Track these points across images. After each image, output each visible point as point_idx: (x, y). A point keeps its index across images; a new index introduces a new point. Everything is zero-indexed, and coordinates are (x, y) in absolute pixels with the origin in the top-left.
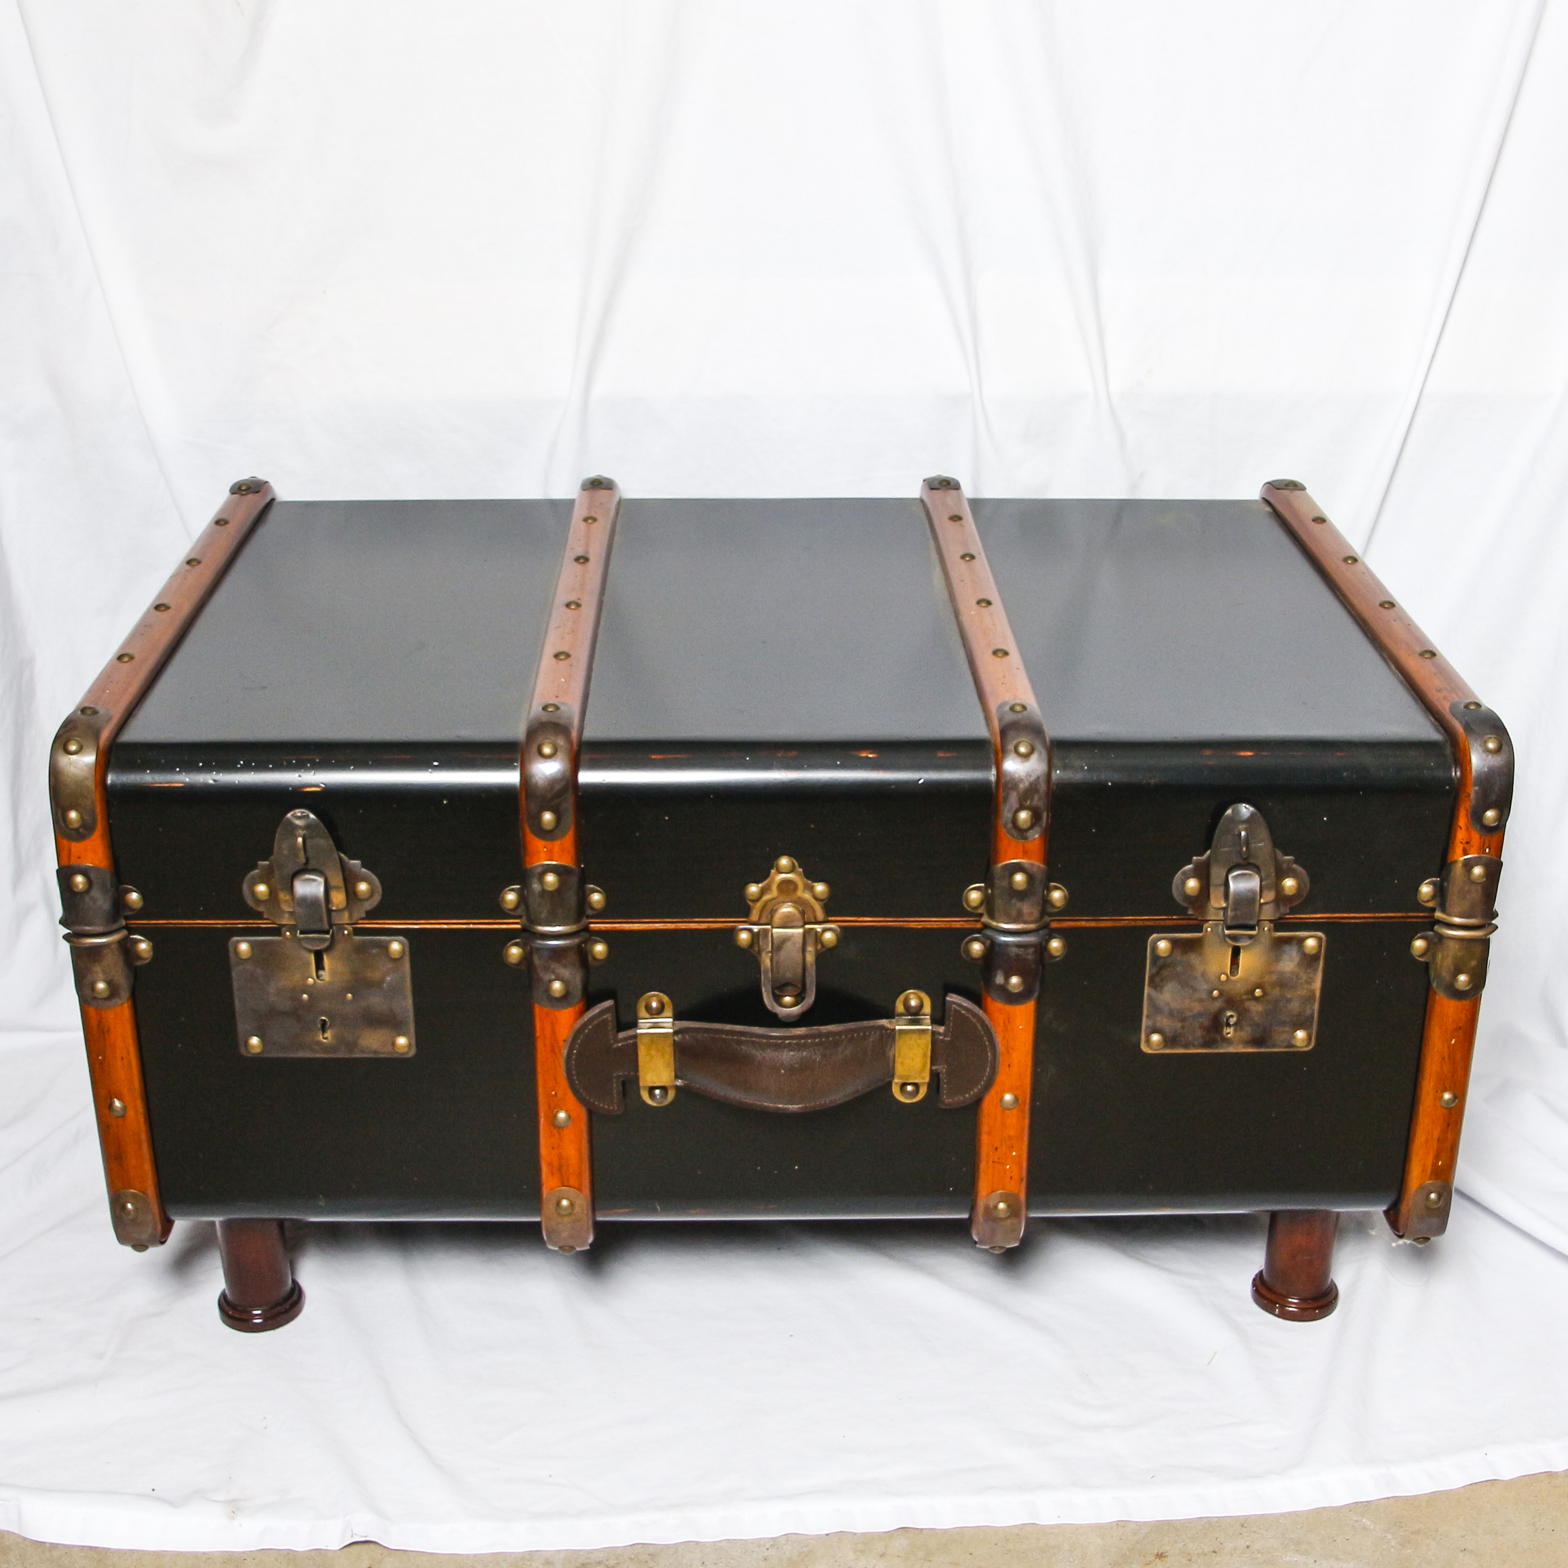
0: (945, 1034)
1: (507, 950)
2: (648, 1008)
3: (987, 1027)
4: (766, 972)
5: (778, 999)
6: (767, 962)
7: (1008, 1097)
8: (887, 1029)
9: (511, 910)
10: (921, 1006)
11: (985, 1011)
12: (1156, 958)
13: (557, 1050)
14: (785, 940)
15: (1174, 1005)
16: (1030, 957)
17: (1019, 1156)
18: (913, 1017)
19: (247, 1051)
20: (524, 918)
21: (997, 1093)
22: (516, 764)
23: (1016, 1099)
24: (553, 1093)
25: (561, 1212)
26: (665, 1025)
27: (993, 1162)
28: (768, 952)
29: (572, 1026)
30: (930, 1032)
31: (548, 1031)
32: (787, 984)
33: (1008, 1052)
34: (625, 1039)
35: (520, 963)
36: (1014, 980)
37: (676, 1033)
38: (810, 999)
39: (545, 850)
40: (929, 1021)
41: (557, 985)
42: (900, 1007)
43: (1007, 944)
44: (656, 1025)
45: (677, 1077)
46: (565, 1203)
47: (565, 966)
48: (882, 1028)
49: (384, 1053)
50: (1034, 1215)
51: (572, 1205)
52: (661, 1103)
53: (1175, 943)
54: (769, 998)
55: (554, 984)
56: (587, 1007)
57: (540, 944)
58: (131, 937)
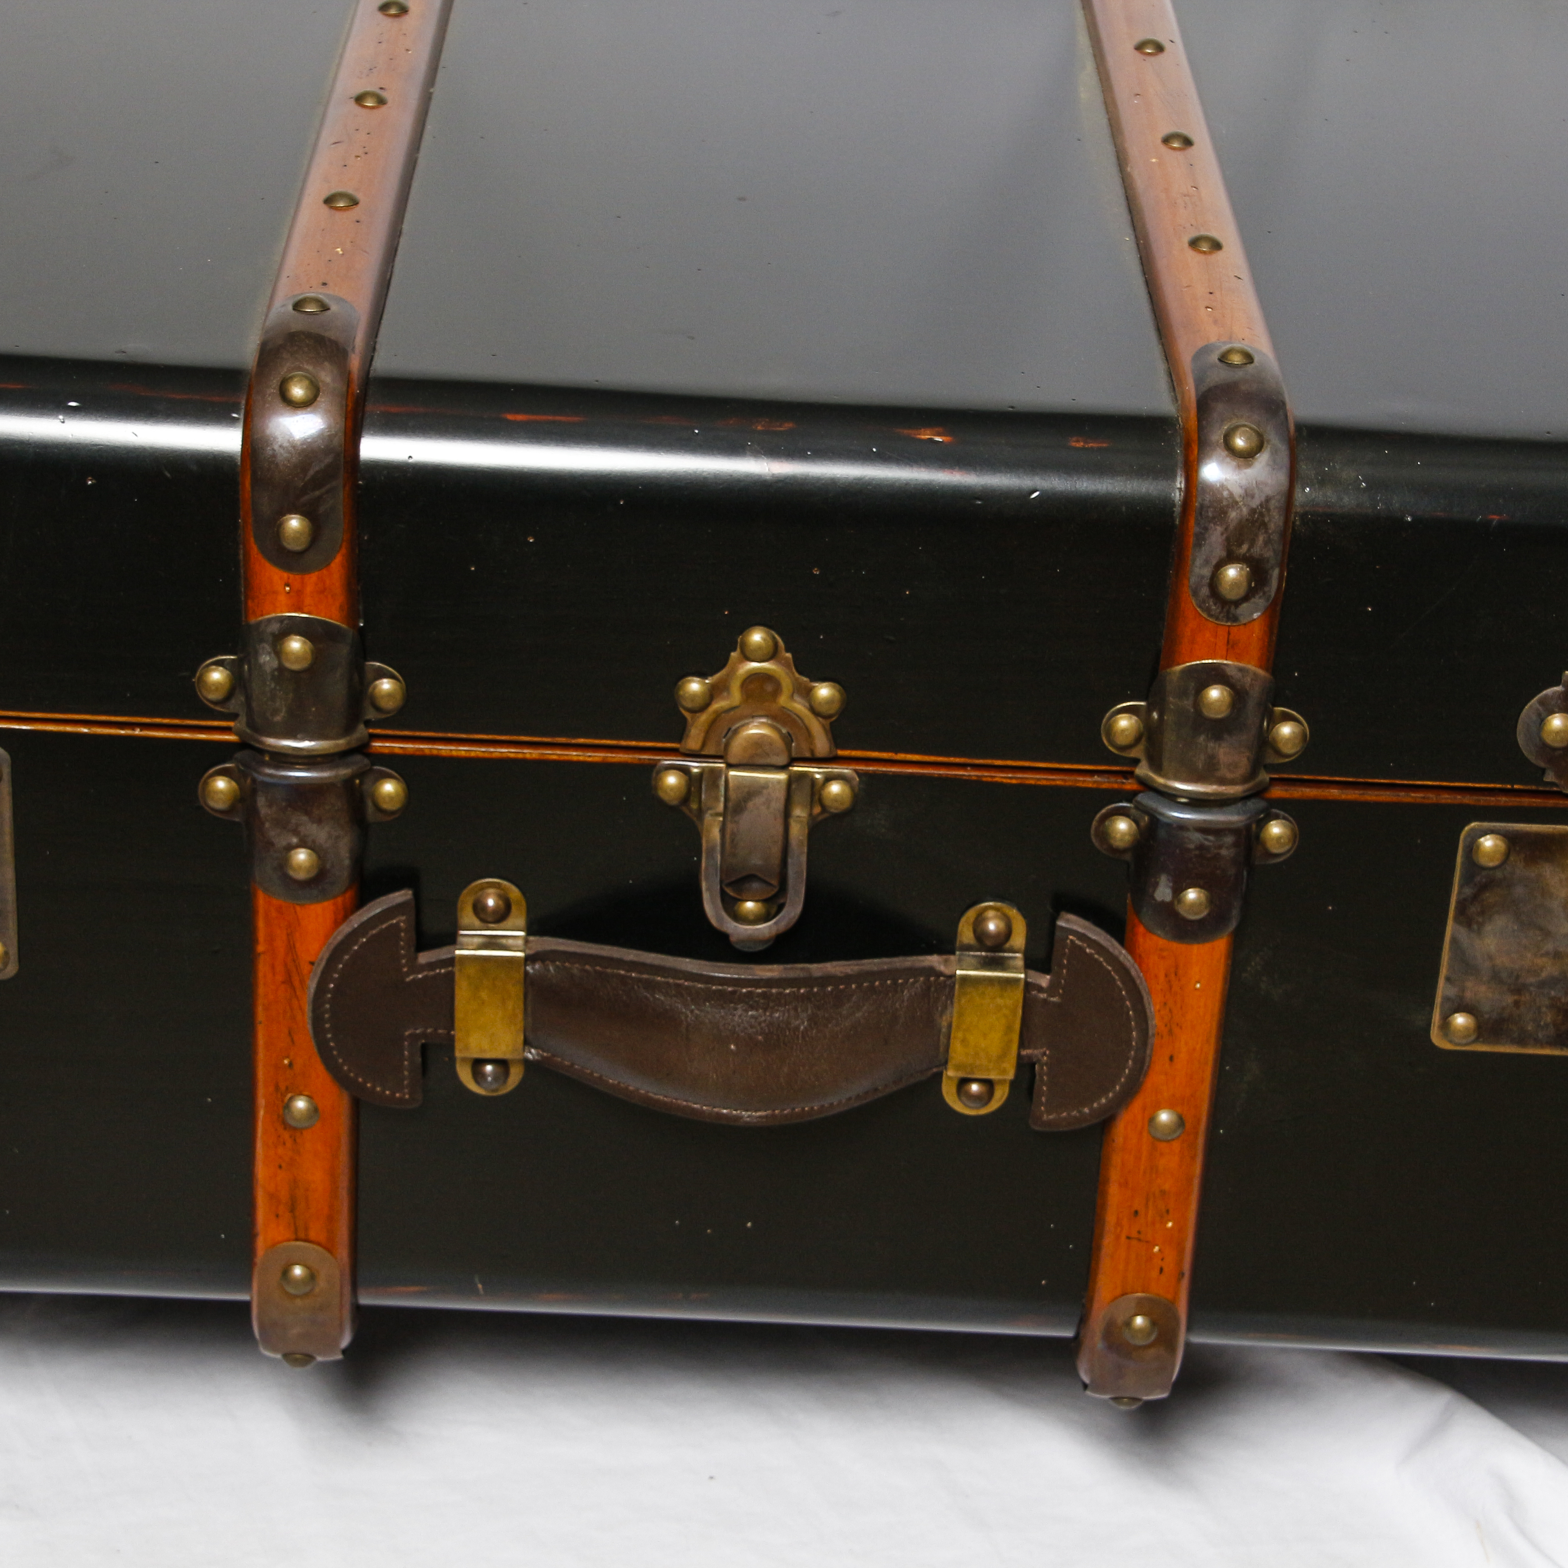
0: (1052, 989)
1: (206, 783)
2: (479, 909)
3: (1133, 981)
4: (711, 851)
5: (730, 904)
6: (716, 833)
7: (1164, 1117)
8: (939, 974)
9: (216, 703)
10: (1008, 934)
11: (1131, 951)
12: (1473, 866)
13: (297, 983)
14: (753, 791)
15: (1502, 961)
16: (1224, 852)
17: (1180, 1228)
18: (989, 954)
20: (243, 719)
21: (1144, 1109)
22: (235, 415)
23: (1181, 1122)
24: (286, 1062)
25: (291, 1291)
26: (510, 942)
27: (1128, 1238)
28: (718, 814)
29: (327, 937)
30: (1022, 983)
31: (280, 944)
32: (751, 877)
33: (1170, 1033)
34: (431, 966)
35: (231, 810)
36: (1192, 895)
37: (529, 959)
38: (793, 911)
39: (288, 589)
40: (1020, 963)
41: (302, 856)
42: (966, 934)
43: (1182, 826)
44: (492, 943)
45: (527, 1043)
46: (298, 1271)
47: (319, 821)
48: (931, 971)
50: (1198, 1339)
51: (312, 1276)
52: (496, 1090)
53: (1513, 840)
54: (713, 902)
55: (297, 854)
56: (361, 901)
57: (270, 775)
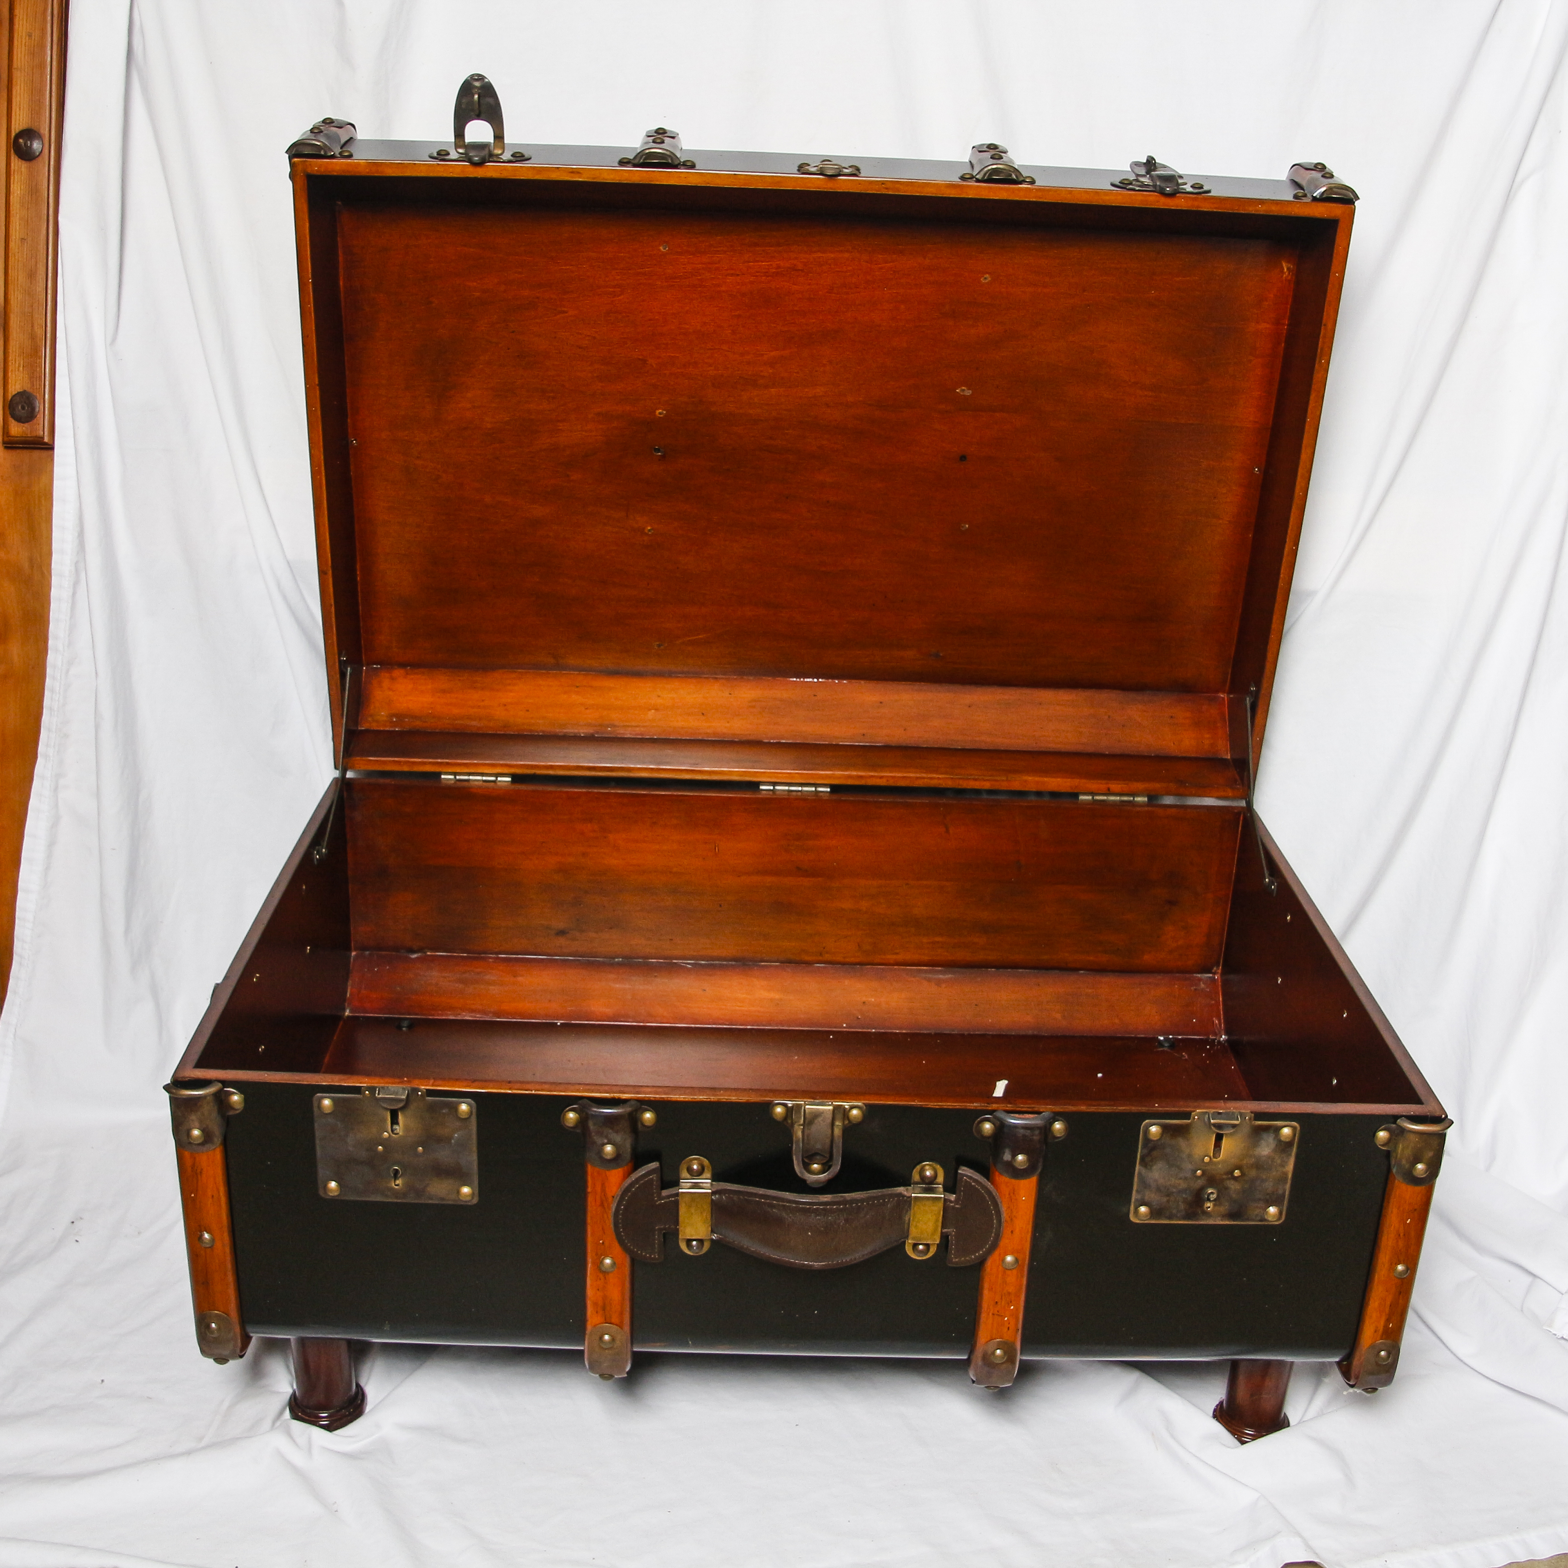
0: (957, 1201)
1: (565, 1115)
2: (690, 1170)
3: (994, 1198)
4: (798, 1141)
5: (806, 1166)
6: (800, 1134)
7: (1009, 1258)
8: (904, 1196)
10: (935, 1176)
11: (993, 1183)
12: (1147, 1140)
13: (606, 1205)
14: (817, 1115)
15: (1161, 1181)
16: (1035, 1138)
17: (1017, 1309)
18: (927, 1186)
19: (325, 1193)
21: (1000, 1254)
23: (1017, 1260)
24: (601, 1242)
25: (605, 1347)
26: (705, 1185)
27: (993, 1314)
28: (801, 1125)
29: (620, 1184)
30: (943, 1199)
31: (599, 1188)
32: (816, 1154)
33: (1012, 1219)
34: (669, 1197)
35: (576, 1127)
36: (1020, 1157)
37: (713, 1193)
38: (836, 1168)
40: (942, 1190)
41: (609, 1148)
42: (916, 1177)
43: (1016, 1126)
44: (696, 1186)
45: (713, 1232)
46: (607, 1337)
47: (617, 1132)
48: (900, 1195)
49: (448, 1200)
50: (1024, 1358)
51: (613, 1339)
52: (697, 1253)
53: (1165, 1128)
54: (798, 1164)
55: (606, 1147)
56: (635, 1168)
57: (595, 1111)
58: (225, 1089)
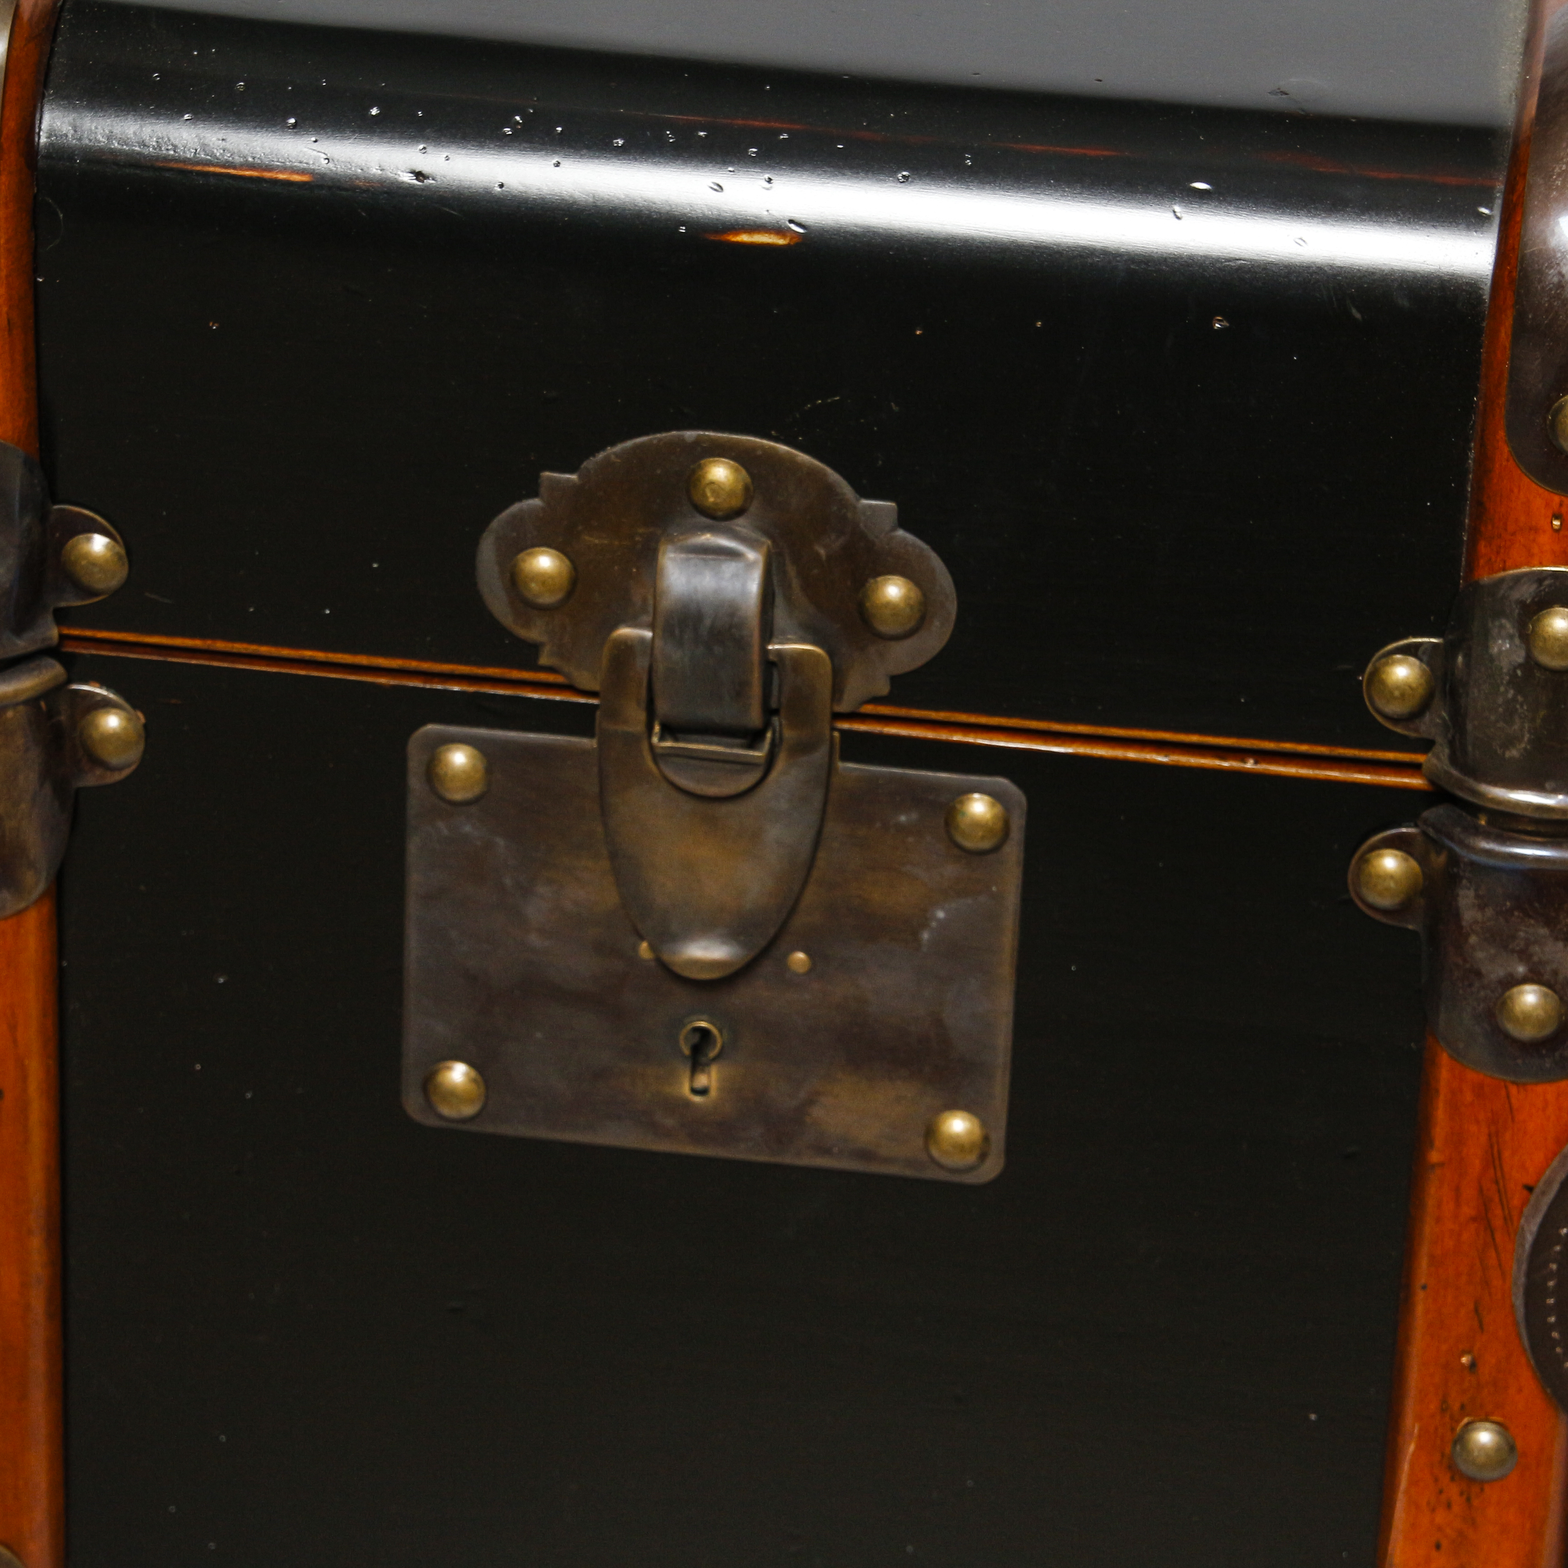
1: (1364, 860)
9: (1396, 720)
19: (429, 1106)
20: (1443, 751)
22: (1484, 210)
24: (1464, 1359)
35: (1404, 908)
39: (1556, 523)
41: (1530, 998)
49: (887, 1160)
55: (1521, 993)
57: (1489, 853)
58: (75, 687)
